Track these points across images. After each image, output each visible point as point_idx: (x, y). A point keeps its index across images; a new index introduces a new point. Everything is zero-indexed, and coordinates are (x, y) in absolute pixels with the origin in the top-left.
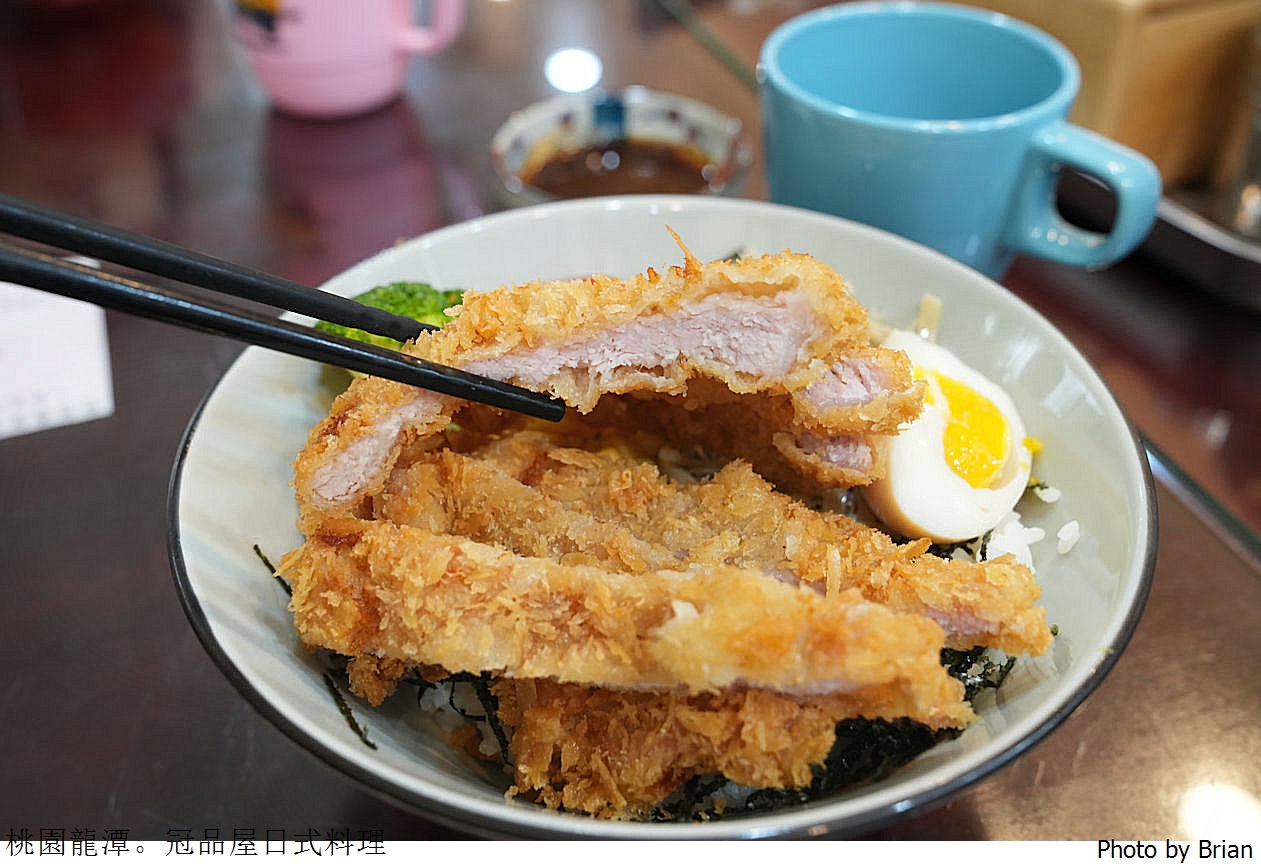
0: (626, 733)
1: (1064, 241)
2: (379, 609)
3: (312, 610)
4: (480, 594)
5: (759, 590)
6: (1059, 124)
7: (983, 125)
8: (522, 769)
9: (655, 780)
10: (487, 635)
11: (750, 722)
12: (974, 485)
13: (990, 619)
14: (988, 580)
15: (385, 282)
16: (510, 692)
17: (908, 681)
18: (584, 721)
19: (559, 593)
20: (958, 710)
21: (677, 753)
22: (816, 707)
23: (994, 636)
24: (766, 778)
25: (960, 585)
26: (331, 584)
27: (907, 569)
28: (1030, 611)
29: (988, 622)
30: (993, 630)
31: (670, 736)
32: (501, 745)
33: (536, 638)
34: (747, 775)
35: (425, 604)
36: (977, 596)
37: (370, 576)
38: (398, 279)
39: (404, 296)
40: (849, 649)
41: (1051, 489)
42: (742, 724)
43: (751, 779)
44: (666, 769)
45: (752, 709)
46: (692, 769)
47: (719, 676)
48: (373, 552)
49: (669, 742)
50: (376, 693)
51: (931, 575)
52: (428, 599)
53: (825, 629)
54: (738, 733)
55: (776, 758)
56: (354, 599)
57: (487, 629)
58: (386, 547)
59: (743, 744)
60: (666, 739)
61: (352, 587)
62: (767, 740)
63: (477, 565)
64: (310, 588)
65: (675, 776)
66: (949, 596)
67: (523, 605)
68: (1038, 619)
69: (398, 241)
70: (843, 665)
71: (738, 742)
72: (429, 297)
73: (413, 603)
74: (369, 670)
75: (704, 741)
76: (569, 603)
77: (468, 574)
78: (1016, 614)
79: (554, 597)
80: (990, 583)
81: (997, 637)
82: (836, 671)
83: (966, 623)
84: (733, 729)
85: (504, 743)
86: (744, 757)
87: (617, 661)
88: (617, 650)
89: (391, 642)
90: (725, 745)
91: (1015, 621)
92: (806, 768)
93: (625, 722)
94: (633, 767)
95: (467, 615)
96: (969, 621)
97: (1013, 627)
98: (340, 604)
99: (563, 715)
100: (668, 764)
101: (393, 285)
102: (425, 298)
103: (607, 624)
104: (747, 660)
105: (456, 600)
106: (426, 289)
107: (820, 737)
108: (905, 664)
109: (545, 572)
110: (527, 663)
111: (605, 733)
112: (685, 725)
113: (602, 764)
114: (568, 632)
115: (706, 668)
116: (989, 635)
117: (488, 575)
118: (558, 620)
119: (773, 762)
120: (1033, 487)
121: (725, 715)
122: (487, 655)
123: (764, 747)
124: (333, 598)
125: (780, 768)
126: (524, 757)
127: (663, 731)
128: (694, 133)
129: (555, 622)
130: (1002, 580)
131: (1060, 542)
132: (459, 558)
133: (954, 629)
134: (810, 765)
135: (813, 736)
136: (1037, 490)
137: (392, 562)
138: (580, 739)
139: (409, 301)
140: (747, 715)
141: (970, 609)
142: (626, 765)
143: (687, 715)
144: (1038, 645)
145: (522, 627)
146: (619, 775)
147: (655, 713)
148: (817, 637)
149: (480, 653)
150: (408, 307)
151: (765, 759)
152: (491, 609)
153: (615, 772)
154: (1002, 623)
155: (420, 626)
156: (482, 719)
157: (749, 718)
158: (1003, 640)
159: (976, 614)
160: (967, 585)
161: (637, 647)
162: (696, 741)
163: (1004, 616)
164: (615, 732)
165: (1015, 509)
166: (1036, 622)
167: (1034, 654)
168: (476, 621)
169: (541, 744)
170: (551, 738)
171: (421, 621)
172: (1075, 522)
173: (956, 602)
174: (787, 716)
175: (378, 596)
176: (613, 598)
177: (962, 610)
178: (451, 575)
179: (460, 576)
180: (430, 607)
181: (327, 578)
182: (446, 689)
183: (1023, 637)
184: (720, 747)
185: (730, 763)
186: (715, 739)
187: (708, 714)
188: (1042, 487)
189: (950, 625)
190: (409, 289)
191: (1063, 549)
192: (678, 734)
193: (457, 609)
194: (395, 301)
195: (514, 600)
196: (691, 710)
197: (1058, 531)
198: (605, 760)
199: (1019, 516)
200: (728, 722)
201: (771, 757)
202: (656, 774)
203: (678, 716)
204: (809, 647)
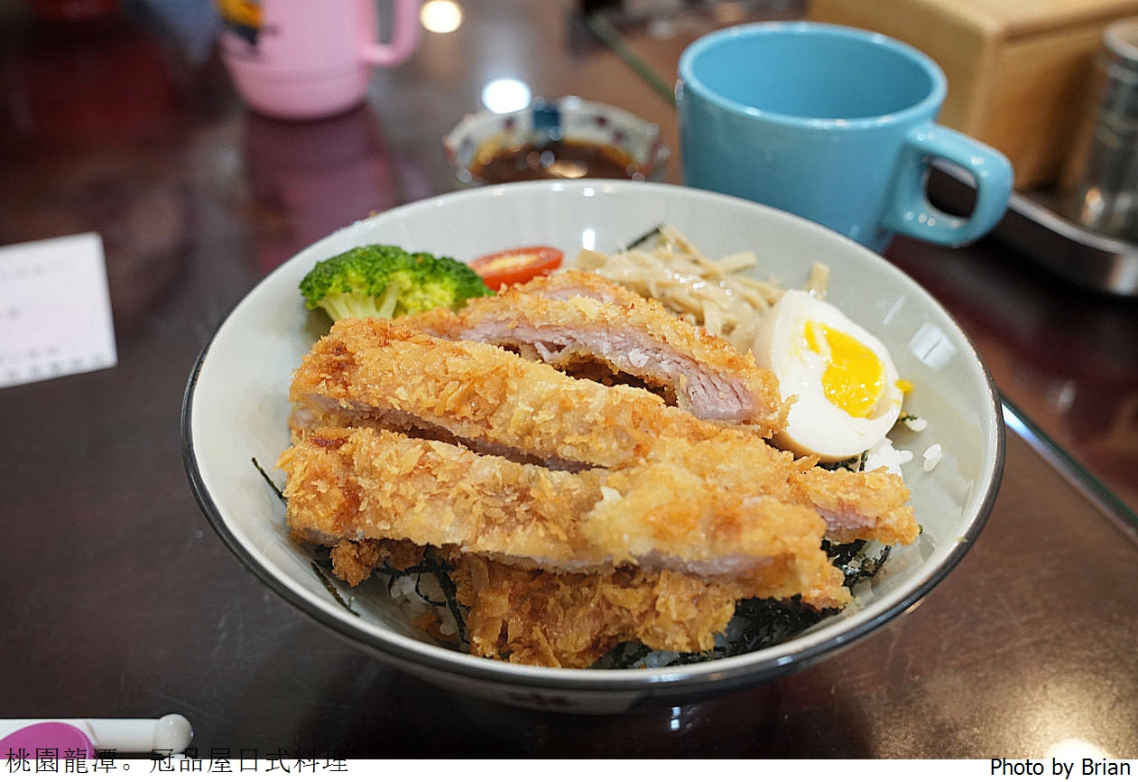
0: (562, 610)
1: (931, 223)
2: (360, 495)
3: (303, 496)
4: (444, 482)
5: (672, 477)
6: (929, 125)
7: (865, 124)
8: (476, 639)
9: (585, 646)
10: (449, 514)
11: (663, 596)
12: (853, 415)
13: (868, 515)
14: (867, 484)
15: (363, 244)
16: (467, 578)
17: (793, 556)
18: (528, 602)
19: (509, 486)
20: (839, 593)
21: (603, 624)
22: (718, 586)
23: (873, 530)
24: (676, 643)
25: (845, 489)
26: (321, 475)
27: (800, 478)
28: (901, 509)
29: (866, 518)
30: (871, 524)
31: (598, 609)
32: (459, 626)
33: (489, 521)
34: (661, 642)
35: (398, 489)
36: (858, 497)
37: (353, 470)
38: (373, 242)
39: (379, 255)
40: (745, 528)
41: (919, 420)
42: (657, 598)
43: (664, 644)
44: (594, 638)
45: (665, 585)
46: (615, 637)
47: (637, 546)
48: (357, 449)
49: (597, 615)
50: (355, 574)
51: (820, 481)
52: (401, 485)
53: (726, 513)
54: (653, 606)
55: (685, 628)
56: (340, 488)
57: (449, 509)
58: (369, 445)
59: (658, 614)
60: (594, 613)
61: (338, 478)
62: (676, 610)
63: (443, 459)
64: (303, 478)
65: (601, 645)
66: (834, 496)
67: (479, 492)
68: (907, 514)
69: (372, 213)
70: (739, 540)
71: (654, 614)
72: (401, 257)
73: (389, 488)
74: (350, 555)
75: (625, 612)
76: (517, 494)
77: (435, 467)
78: (890, 511)
79: (505, 488)
80: (868, 487)
81: (874, 530)
82: (734, 546)
83: (848, 518)
84: (649, 602)
85: (461, 624)
86: (658, 625)
87: (555, 539)
88: (554, 530)
89: (368, 521)
90: (643, 616)
91: (889, 516)
92: (710, 635)
93: (561, 602)
94: (567, 636)
95: (433, 497)
96: (851, 517)
97: (888, 521)
98: (328, 491)
99: (510, 595)
100: (596, 633)
101: (370, 246)
102: (397, 257)
103: (547, 509)
104: (660, 534)
105: (424, 486)
106: (397, 250)
107: (721, 610)
108: (790, 542)
109: (498, 467)
110: (480, 538)
111: (545, 611)
112: (610, 601)
113: (541, 635)
114: (516, 516)
115: (626, 537)
116: (868, 529)
117: (452, 467)
118: (508, 507)
119: (682, 631)
120: (904, 419)
121: (642, 592)
122: (448, 529)
123: (674, 616)
124: (322, 487)
125: (688, 636)
126: (478, 631)
127: (592, 605)
128: (619, 136)
129: (504, 508)
130: (878, 483)
131: (926, 462)
132: (429, 454)
133: (839, 524)
134: (713, 634)
135: (716, 609)
136: (908, 421)
137: (372, 457)
138: (523, 616)
139: (384, 260)
140: (661, 590)
141: (852, 507)
142: (561, 635)
143: (611, 591)
144: (907, 535)
145: (478, 510)
146: (555, 643)
147: (585, 590)
148: (718, 521)
149: (442, 528)
150: (383, 263)
151: (676, 628)
152: (453, 493)
153: (552, 641)
154: (878, 518)
155: (393, 506)
156: (443, 604)
157: (663, 593)
158: (879, 531)
159: (857, 511)
160: (850, 489)
161: (572, 529)
162: (618, 613)
163: (880, 512)
164: (552, 610)
165: (887, 436)
166: (906, 517)
167: (904, 543)
168: (440, 503)
169: (493, 618)
170: (501, 613)
171: (395, 503)
172: (938, 445)
173: (840, 502)
174: (695, 592)
175: (359, 483)
176: (555, 489)
177: (845, 508)
178: (421, 467)
179: (429, 468)
180: (403, 491)
181: (318, 470)
182: (413, 579)
183: (896, 529)
184: (638, 617)
185: (647, 630)
186: (634, 610)
187: (629, 590)
188: (912, 418)
189: (836, 522)
190: (383, 250)
191: (927, 467)
192: (604, 607)
193: (425, 494)
194: (372, 258)
195: (473, 486)
196: (614, 588)
197: (924, 452)
198: (544, 632)
199: (891, 442)
200: (645, 597)
201: (681, 626)
202: (586, 641)
203: (604, 592)
204: (712, 528)
